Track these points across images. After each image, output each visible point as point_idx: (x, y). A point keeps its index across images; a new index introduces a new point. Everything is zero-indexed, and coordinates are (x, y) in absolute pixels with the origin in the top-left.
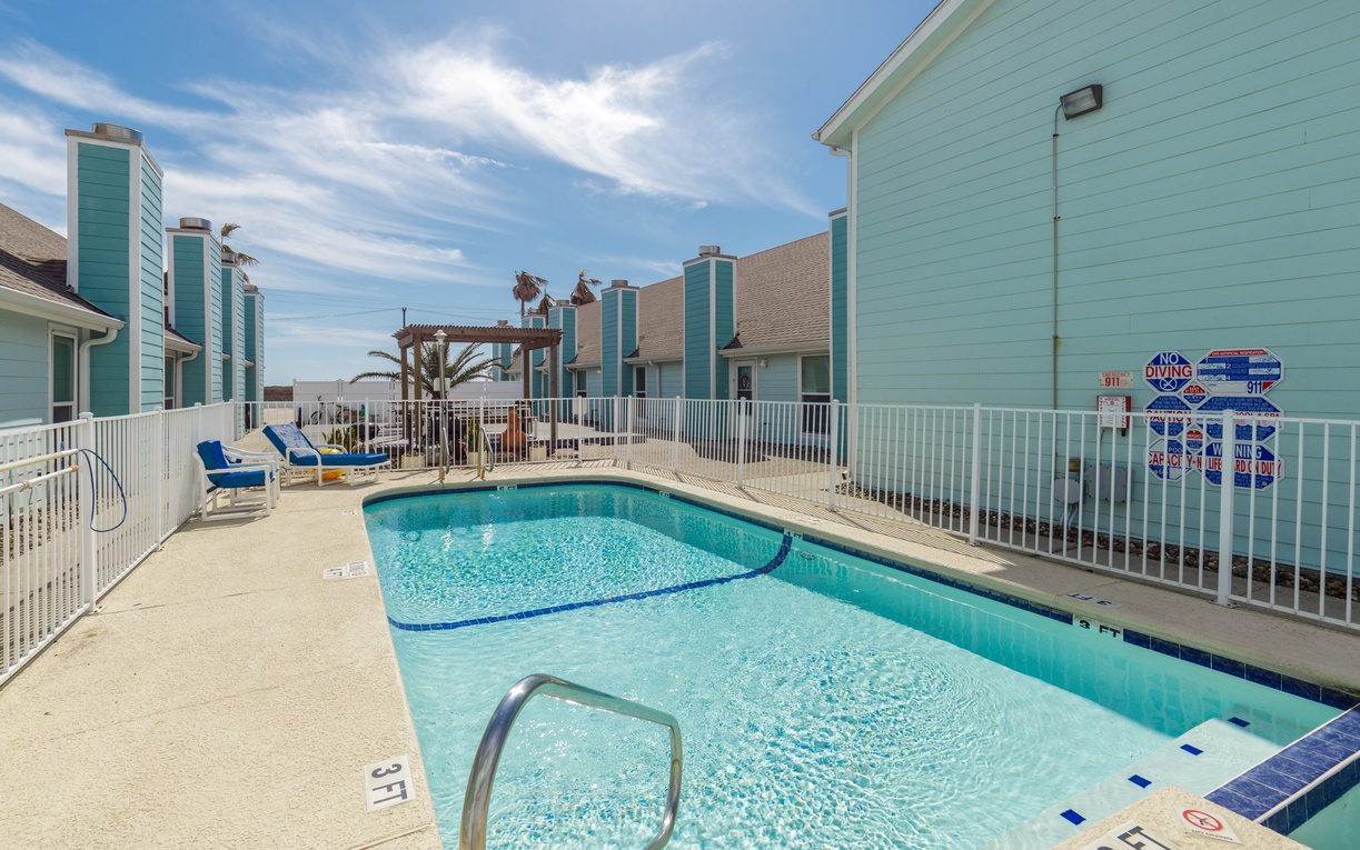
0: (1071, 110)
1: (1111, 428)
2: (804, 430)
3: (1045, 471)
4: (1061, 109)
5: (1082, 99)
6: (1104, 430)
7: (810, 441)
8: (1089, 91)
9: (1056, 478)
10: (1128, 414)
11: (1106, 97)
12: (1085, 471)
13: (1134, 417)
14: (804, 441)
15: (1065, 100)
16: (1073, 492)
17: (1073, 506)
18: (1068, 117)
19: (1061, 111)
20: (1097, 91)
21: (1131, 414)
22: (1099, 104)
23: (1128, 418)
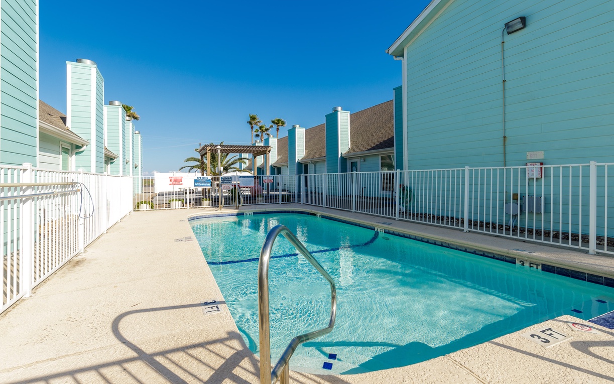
0: (510, 30)
1: (533, 178)
2: (383, 190)
3: (501, 200)
4: (505, 30)
5: (516, 24)
6: (529, 179)
7: (386, 195)
8: (519, 20)
9: (506, 203)
10: (541, 166)
11: (527, 22)
12: (521, 199)
13: (545, 168)
14: (383, 195)
15: (507, 25)
16: (515, 209)
17: (515, 216)
18: (509, 33)
19: (505, 31)
20: (523, 20)
21: (543, 166)
22: (524, 26)
23: (541, 168)
